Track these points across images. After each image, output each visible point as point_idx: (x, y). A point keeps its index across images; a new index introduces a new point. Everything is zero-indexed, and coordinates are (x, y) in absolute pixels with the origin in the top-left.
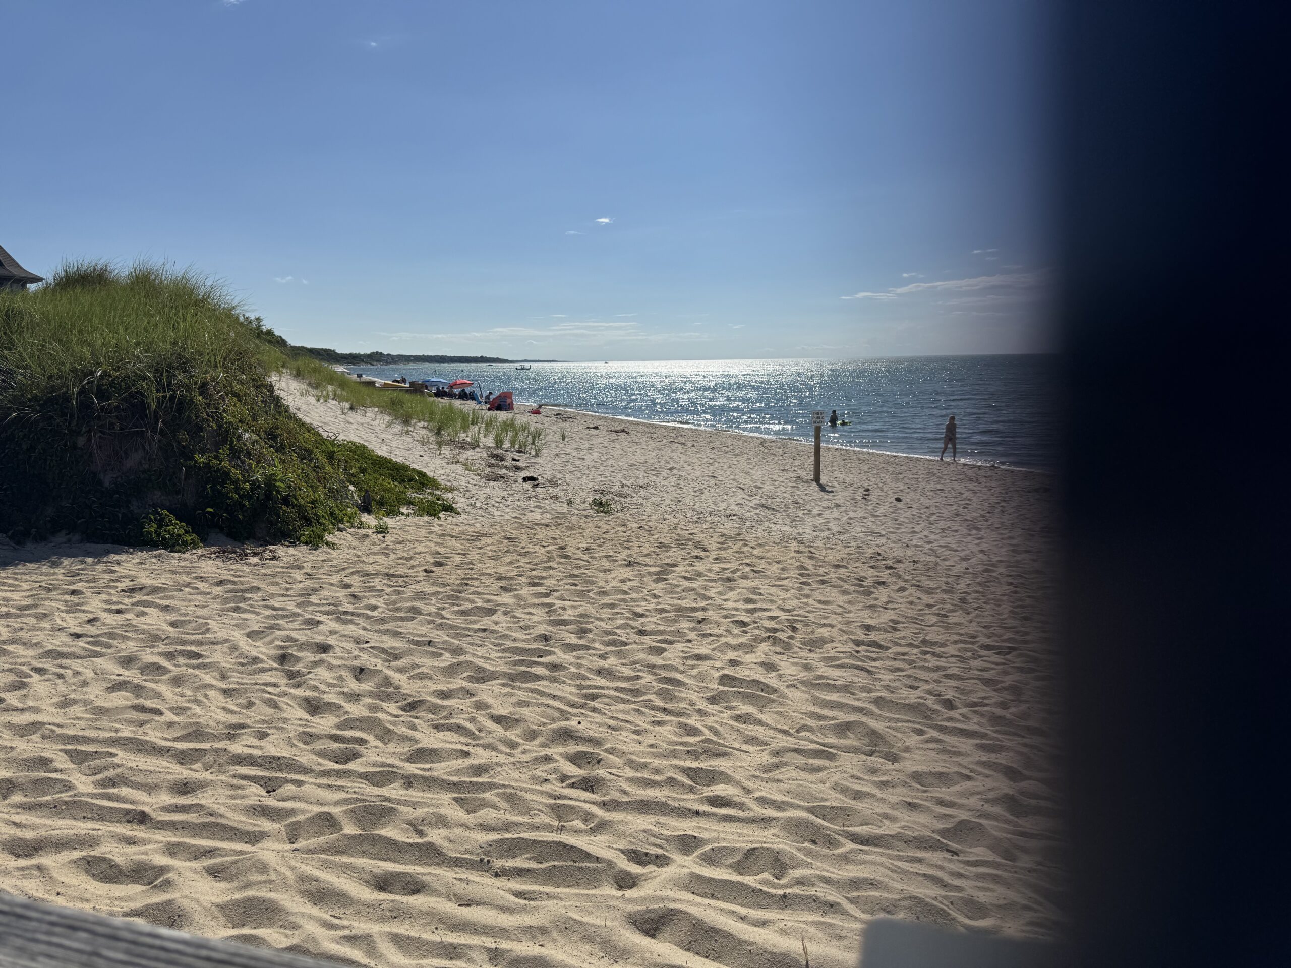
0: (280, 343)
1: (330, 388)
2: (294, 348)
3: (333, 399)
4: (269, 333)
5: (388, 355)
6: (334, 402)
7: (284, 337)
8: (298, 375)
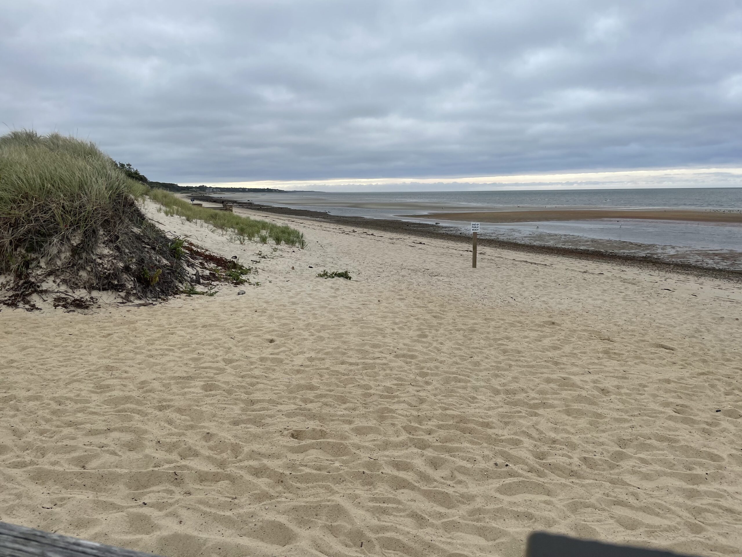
0: (143, 179)
1: (175, 207)
2: (152, 183)
3: (177, 214)
4: (136, 173)
5: (210, 187)
6: (176, 217)
7: (145, 176)
8: (155, 199)
